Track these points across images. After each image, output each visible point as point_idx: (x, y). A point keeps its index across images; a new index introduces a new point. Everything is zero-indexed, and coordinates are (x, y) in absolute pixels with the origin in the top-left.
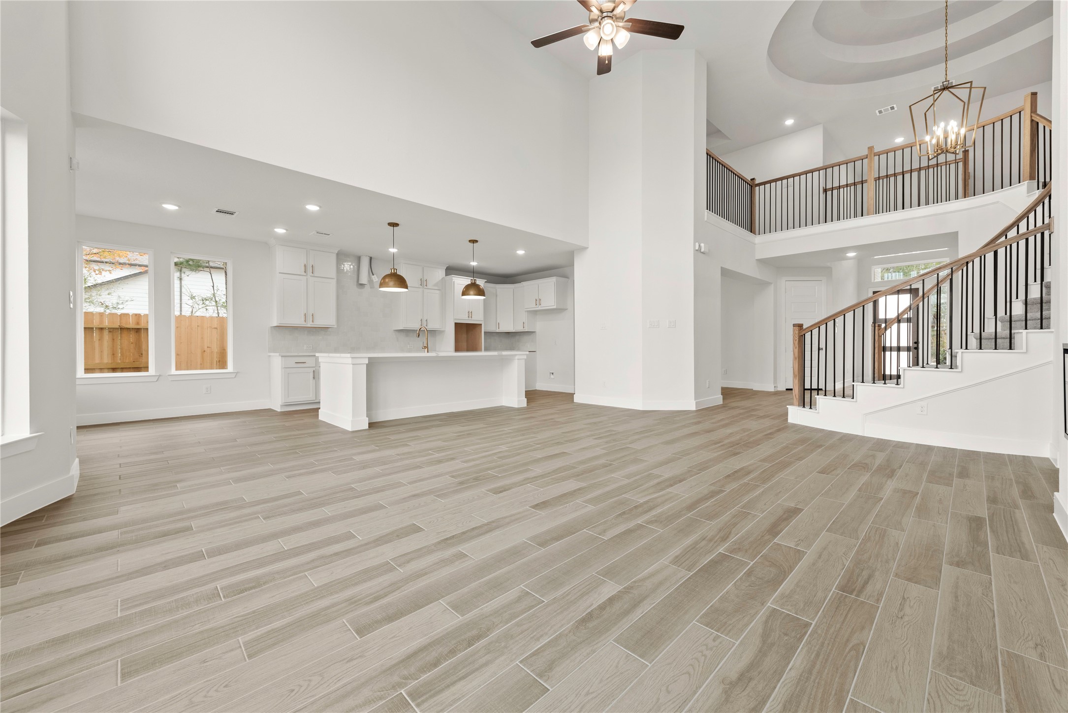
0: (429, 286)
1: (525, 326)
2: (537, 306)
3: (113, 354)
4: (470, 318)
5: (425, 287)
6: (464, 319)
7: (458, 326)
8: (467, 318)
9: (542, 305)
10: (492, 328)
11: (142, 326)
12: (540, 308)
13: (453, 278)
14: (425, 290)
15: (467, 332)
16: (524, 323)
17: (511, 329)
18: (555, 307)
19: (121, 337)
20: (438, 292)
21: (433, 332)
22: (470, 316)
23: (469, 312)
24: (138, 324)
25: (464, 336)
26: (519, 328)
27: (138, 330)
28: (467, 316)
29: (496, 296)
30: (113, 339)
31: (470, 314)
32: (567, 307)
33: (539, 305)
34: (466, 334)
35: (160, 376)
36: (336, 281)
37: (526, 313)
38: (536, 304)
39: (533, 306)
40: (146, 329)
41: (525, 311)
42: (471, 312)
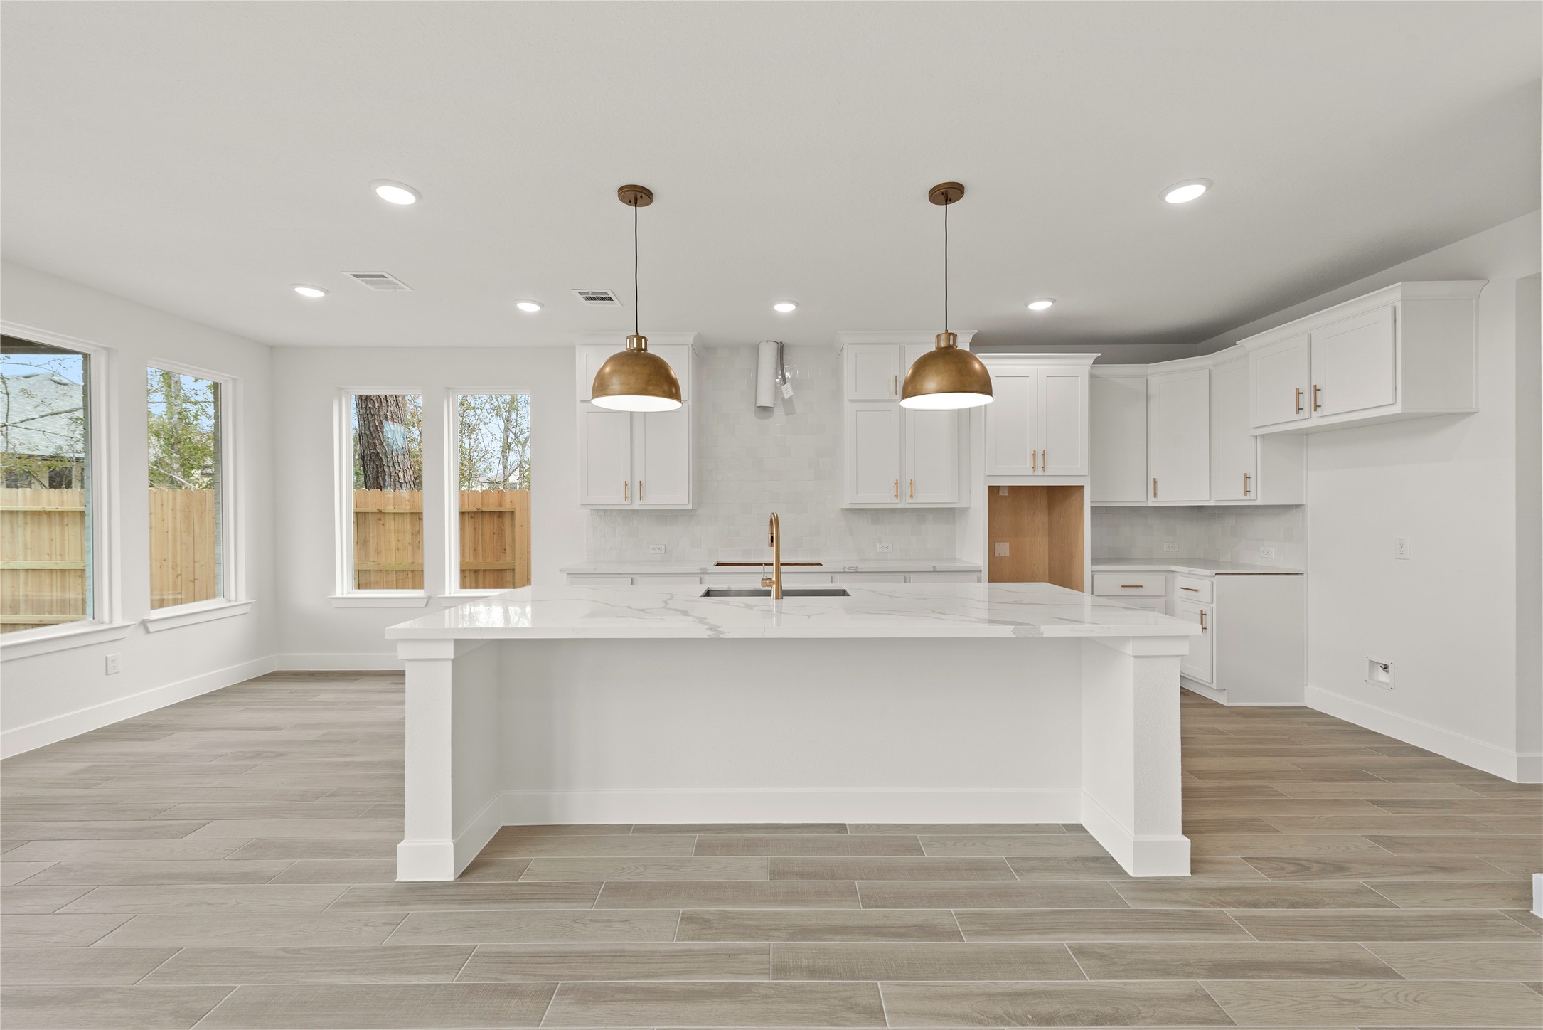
1: (1251, 489)
2: (1303, 414)
3: (475, 550)
4: (1040, 472)
6: (1021, 474)
8: (1031, 472)
9: (1326, 410)
10: (1137, 496)
11: (507, 507)
12: (1316, 421)
16: (1247, 477)
17: (1202, 498)
18: (1397, 409)
19: (482, 524)
22: (1040, 464)
23: (1035, 454)
24: (500, 505)
26: (1231, 495)
27: (501, 514)
28: (1030, 464)
29: (1147, 398)
30: (475, 528)
31: (1039, 459)
32: (1474, 407)
33: (1316, 410)
34: (1049, 514)
35: (429, 598)
36: (689, 406)
37: (1259, 444)
38: (1299, 409)
39: (1285, 418)
40: (512, 513)
41: (1256, 437)
42: (1043, 455)
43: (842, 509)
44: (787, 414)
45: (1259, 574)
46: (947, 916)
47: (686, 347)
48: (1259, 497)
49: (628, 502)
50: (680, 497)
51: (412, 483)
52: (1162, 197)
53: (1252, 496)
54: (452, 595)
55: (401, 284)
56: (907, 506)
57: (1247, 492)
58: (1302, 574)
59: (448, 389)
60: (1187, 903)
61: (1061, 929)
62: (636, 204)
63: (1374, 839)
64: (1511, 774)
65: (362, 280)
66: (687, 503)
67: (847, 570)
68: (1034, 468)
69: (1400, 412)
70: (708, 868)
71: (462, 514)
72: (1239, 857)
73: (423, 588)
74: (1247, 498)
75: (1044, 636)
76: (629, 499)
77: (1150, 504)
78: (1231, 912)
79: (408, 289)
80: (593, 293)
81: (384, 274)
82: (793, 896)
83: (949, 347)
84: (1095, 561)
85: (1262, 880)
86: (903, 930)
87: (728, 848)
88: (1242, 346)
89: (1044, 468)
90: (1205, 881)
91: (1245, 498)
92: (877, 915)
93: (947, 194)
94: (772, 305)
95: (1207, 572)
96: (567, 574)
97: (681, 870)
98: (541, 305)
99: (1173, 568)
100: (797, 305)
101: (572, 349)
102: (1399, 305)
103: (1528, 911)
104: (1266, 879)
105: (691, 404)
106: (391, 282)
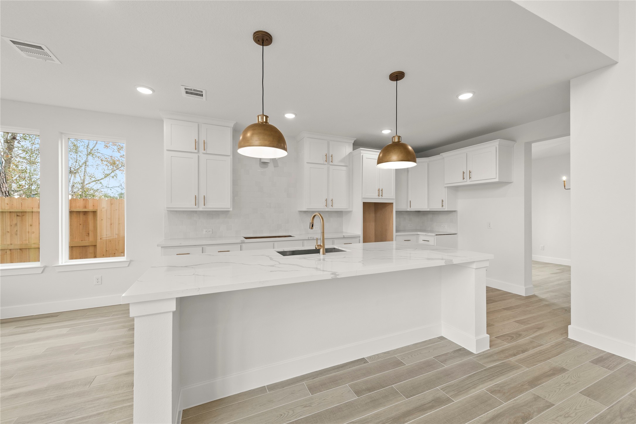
0: (336, 162)
1: (444, 205)
2: (465, 180)
4: (380, 197)
5: (331, 163)
6: (374, 198)
7: (368, 207)
8: (377, 197)
9: (472, 179)
10: (404, 207)
11: (90, 208)
12: (468, 183)
13: (362, 151)
14: (330, 166)
15: (376, 211)
16: (442, 201)
17: (424, 207)
18: (497, 180)
20: (344, 168)
21: (340, 213)
22: (380, 194)
23: (379, 190)
24: (85, 207)
25: (372, 215)
26: (436, 206)
27: (85, 213)
28: (377, 194)
29: (408, 171)
31: (380, 192)
32: (512, 180)
33: (470, 179)
34: (375, 214)
35: (45, 267)
36: (231, 158)
37: (446, 190)
38: (464, 178)
39: (458, 180)
40: (94, 213)
41: (445, 187)
42: (382, 190)
43: (299, 211)
44: (275, 167)
45: (446, 234)
46: (438, 391)
47: (230, 128)
48: (446, 208)
49: (197, 207)
50: (226, 204)
51: (7, 192)
52: (457, 96)
53: (444, 207)
54: (64, 264)
55: (53, 57)
56: (330, 210)
57: (442, 206)
58: (456, 234)
59: (62, 133)
60: (498, 360)
61: (477, 383)
62: (263, 43)
63: (517, 322)
64: (523, 294)
65: (18, 47)
66: (230, 208)
67: (310, 239)
68: (379, 195)
69: (498, 181)
70: (324, 400)
71: (71, 212)
72: (494, 337)
73: (39, 261)
74: (442, 208)
75: (454, 263)
76: (197, 205)
77: (408, 210)
78: (513, 359)
79: (57, 62)
80: (194, 90)
81: (43, 47)
82: (375, 403)
83: (399, 142)
84: (397, 231)
85: (507, 345)
86: (430, 404)
87: (324, 386)
88: (442, 155)
89: (382, 195)
90: (496, 349)
91: (441, 208)
92: (416, 400)
93: (397, 76)
94: (284, 115)
95: (434, 234)
96: (161, 247)
97: (312, 405)
98: (153, 91)
99: (419, 233)
100: (296, 115)
101: (161, 122)
102: (497, 146)
103: (567, 337)
104: (508, 344)
105: (232, 157)
106: (46, 54)
